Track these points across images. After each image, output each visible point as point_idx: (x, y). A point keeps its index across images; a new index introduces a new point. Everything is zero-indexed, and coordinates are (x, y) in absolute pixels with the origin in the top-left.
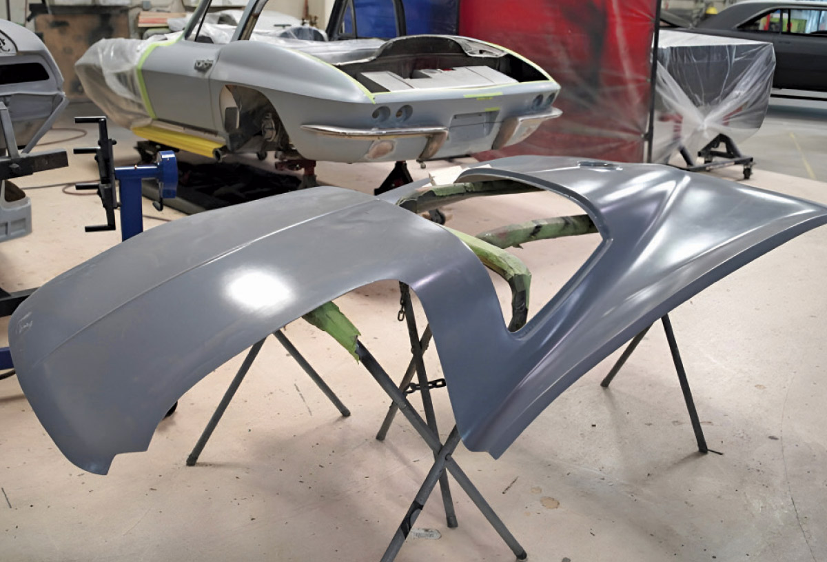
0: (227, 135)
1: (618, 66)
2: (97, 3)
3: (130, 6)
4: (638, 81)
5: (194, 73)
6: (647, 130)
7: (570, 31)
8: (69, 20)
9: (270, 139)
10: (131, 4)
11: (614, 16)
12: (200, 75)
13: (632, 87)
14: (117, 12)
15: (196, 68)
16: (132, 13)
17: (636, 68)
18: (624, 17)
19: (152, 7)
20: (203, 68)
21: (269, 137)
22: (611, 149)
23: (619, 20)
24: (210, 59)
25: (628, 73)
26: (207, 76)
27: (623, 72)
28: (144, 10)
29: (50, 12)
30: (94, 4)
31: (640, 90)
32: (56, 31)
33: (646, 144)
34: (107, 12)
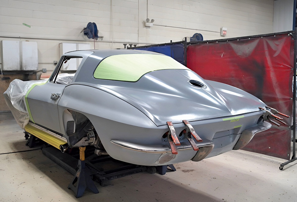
0: (68, 137)
1: (273, 91)
2: (23, 70)
3: (37, 71)
4: (284, 99)
5: (50, 101)
6: (292, 124)
7: (244, 76)
8: (10, 77)
9: (92, 143)
10: (38, 70)
11: (268, 67)
12: (53, 102)
13: (281, 102)
14: (32, 73)
15: (52, 98)
16: (38, 74)
17: (283, 93)
18: (274, 67)
19: (47, 71)
20: (55, 98)
21: (92, 142)
22: (271, 133)
23: (272, 69)
24: (59, 93)
25: (279, 95)
26: (56, 103)
27: (276, 94)
28: (43, 72)
29: (2, 73)
30: (21, 70)
31: (286, 103)
32: (4, 81)
33: (292, 131)
34: (27, 73)
